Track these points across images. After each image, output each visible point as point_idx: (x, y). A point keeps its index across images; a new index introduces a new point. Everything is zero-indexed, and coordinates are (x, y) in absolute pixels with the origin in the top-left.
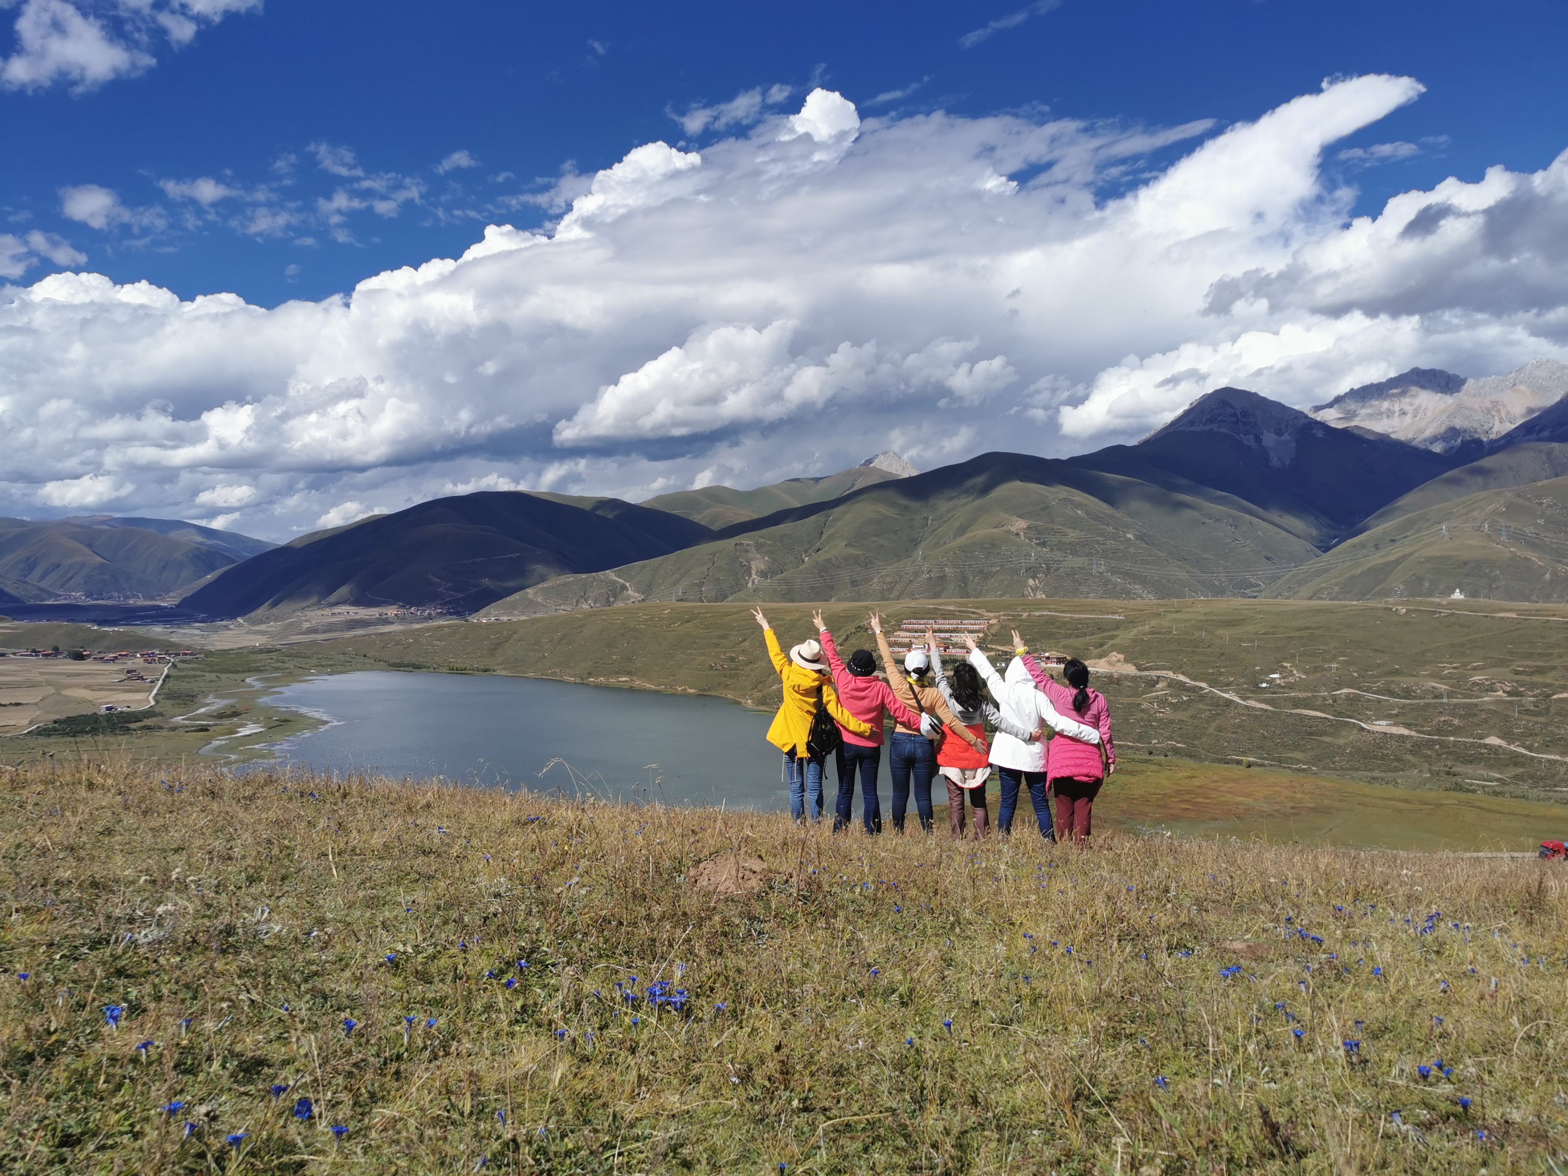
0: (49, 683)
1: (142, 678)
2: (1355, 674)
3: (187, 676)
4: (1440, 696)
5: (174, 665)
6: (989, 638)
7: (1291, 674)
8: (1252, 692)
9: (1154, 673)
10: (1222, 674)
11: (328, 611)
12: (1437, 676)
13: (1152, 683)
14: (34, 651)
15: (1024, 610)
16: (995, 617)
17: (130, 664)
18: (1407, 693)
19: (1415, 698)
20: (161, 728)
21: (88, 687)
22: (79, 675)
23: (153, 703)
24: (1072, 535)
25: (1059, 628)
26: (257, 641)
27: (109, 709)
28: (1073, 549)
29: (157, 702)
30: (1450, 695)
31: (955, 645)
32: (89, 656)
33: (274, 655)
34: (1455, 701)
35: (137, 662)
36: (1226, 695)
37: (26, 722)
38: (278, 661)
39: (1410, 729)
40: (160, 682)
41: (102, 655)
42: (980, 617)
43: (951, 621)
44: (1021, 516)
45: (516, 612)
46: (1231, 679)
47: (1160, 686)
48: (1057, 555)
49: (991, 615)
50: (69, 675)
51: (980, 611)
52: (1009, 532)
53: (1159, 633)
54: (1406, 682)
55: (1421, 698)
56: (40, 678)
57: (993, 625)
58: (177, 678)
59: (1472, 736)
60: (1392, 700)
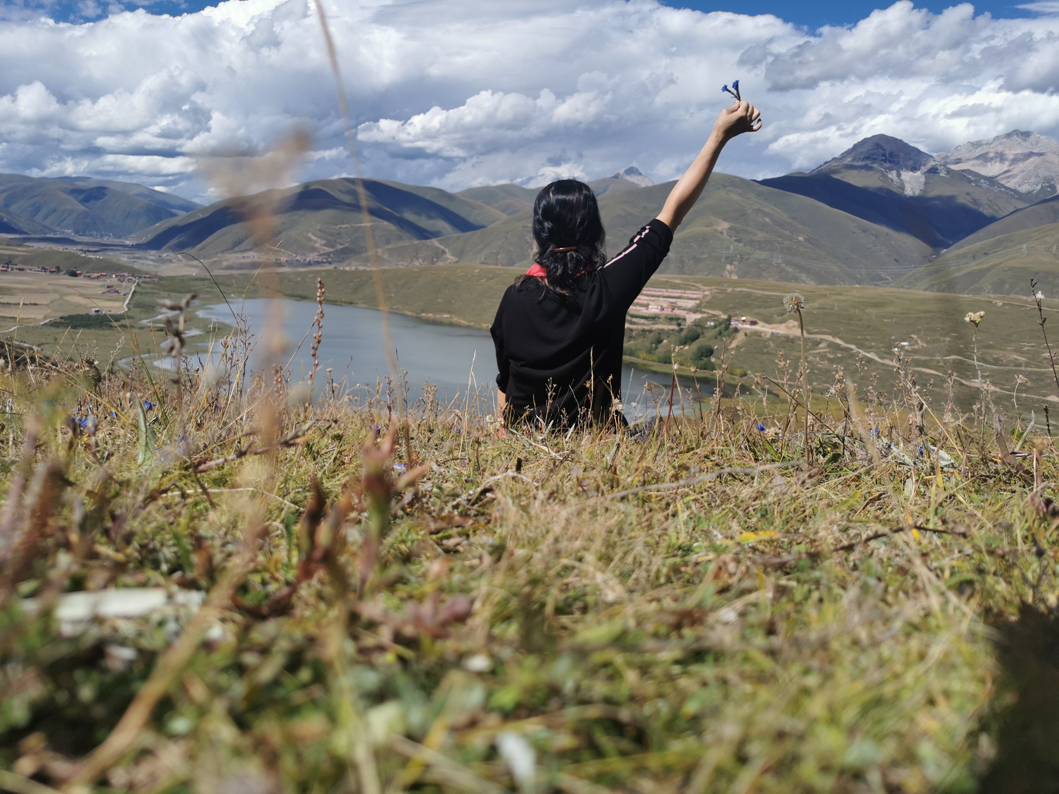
0: (55, 291)
1: (117, 292)
2: (962, 346)
3: (147, 293)
4: (1020, 365)
5: (138, 285)
6: (704, 305)
7: (916, 343)
8: (888, 354)
9: (819, 337)
10: (867, 340)
11: (240, 255)
12: (1018, 351)
13: (816, 344)
14: (43, 268)
15: (729, 286)
16: (709, 290)
17: (108, 282)
18: (996, 362)
19: (1002, 365)
20: (132, 327)
21: (82, 295)
22: (75, 287)
23: (126, 309)
24: (760, 236)
25: (753, 300)
26: (194, 272)
27: (96, 311)
28: (761, 246)
29: (129, 309)
30: (1027, 365)
31: (679, 308)
32: (80, 274)
33: (206, 282)
34: (1029, 369)
35: (113, 280)
36: (869, 355)
37: (42, 317)
38: (208, 287)
39: (996, 386)
40: (130, 296)
41: (90, 274)
42: (698, 289)
43: (678, 291)
44: (725, 220)
45: (369, 264)
46: (873, 344)
47: (821, 346)
48: (748, 249)
49: (706, 288)
50: (68, 287)
51: (698, 285)
52: (716, 230)
53: (825, 309)
54: (996, 353)
55: (1006, 366)
56: (49, 287)
57: (706, 295)
58: (141, 294)
59: (1038, 394)
60: (985, 365)
